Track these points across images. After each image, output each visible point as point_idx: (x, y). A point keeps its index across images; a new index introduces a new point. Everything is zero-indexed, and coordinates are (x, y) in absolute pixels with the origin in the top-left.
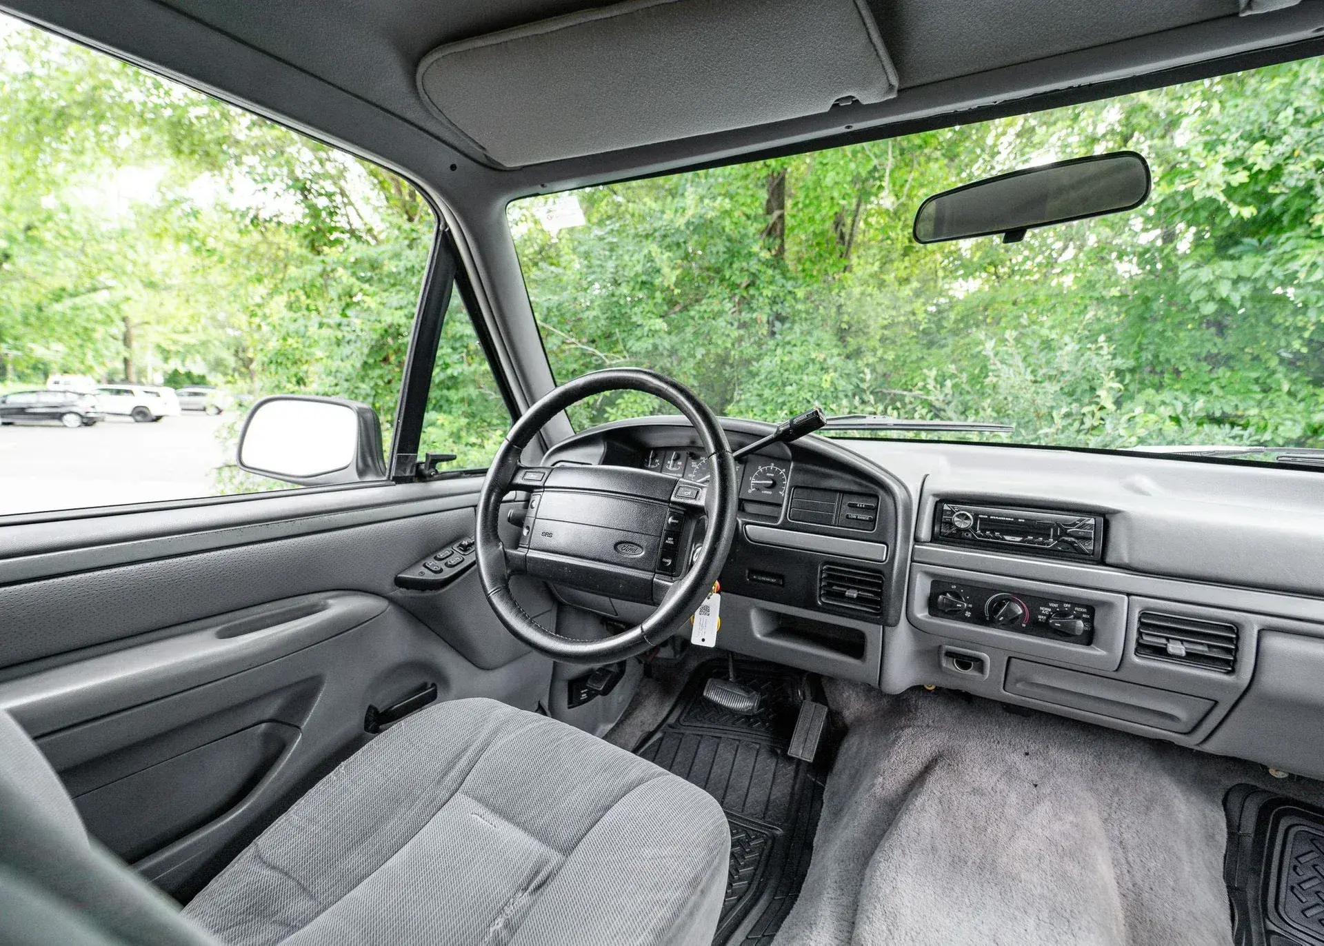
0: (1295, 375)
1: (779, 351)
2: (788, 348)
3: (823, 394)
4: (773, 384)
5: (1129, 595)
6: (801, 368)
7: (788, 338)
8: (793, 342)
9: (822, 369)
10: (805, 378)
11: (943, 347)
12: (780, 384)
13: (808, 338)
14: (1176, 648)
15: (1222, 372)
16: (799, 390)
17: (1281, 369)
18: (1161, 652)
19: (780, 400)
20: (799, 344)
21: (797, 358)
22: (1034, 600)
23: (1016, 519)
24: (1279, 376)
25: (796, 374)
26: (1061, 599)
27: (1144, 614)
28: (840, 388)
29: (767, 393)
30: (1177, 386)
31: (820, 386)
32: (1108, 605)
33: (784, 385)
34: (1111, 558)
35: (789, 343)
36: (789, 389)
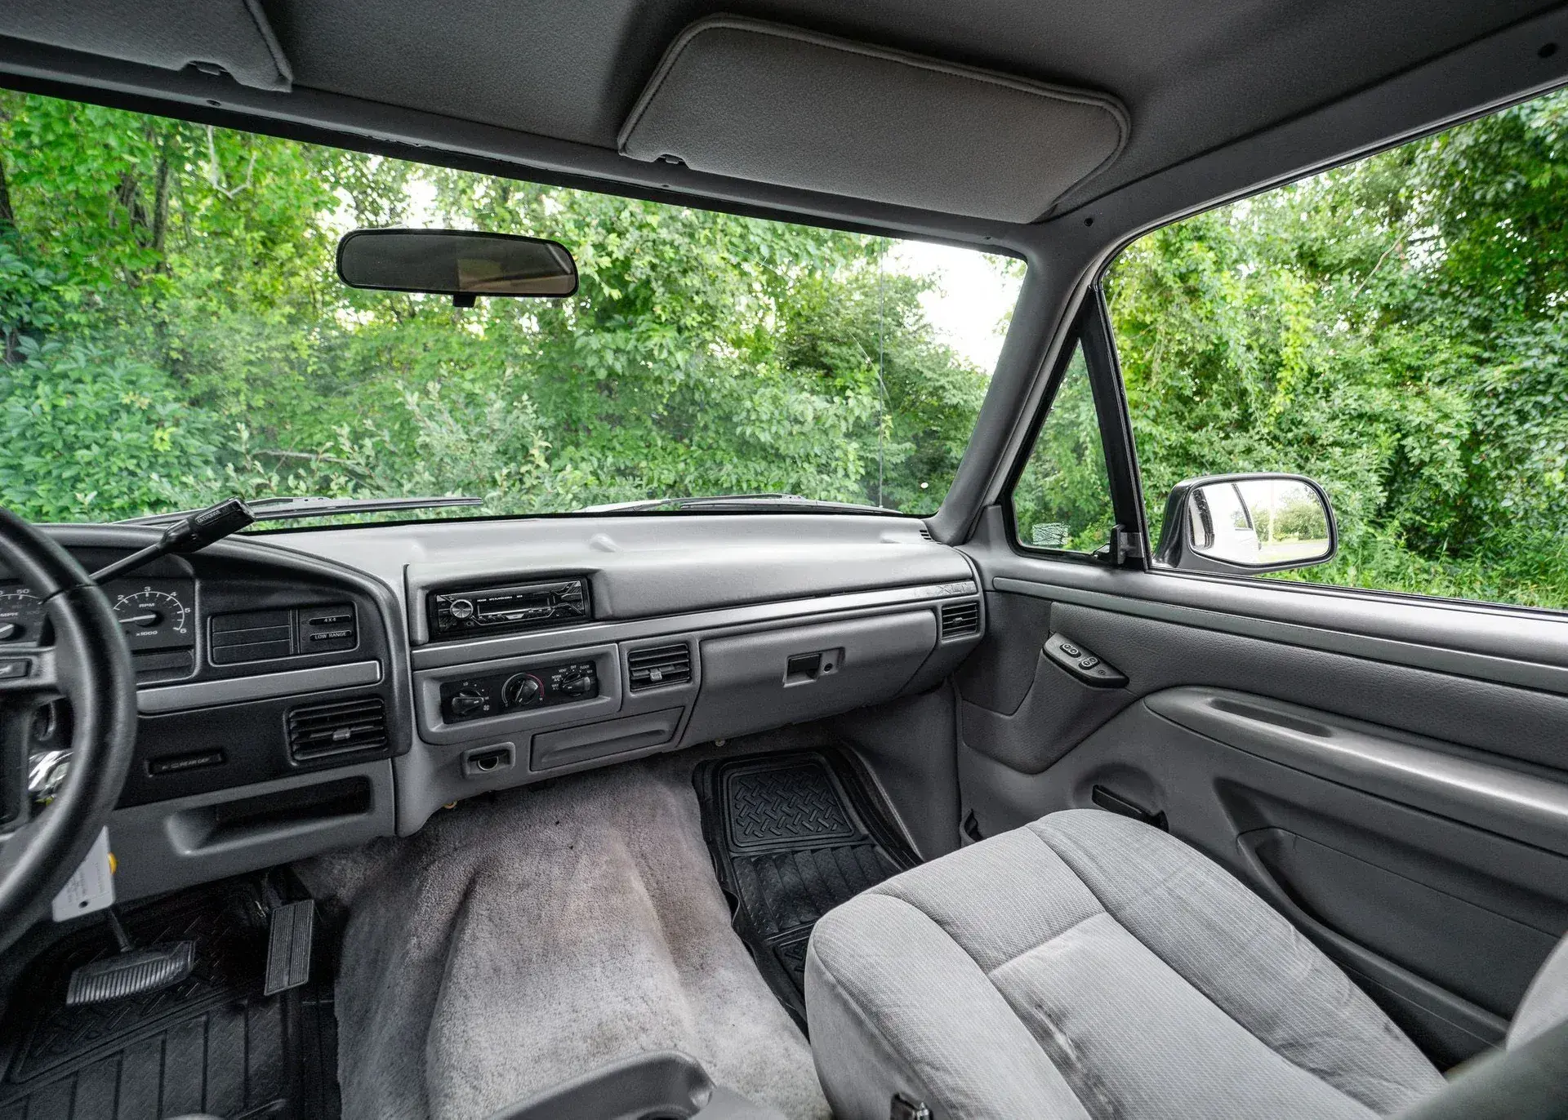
0: (663, 433)
1: (43, 389)
2: (63, 385)
3: (161, 460)
4: (42, 446)
5: (617, 642)
6: (101, 421)
7: (59, 368)
8: (74, 375)
9: (149, 422)
10: (116, 435)
11: (346, 394)
12: (59, 445)
13: (107, 369)
14: (656, 675)
15: (618, 430)
16: (107, 456)
17: (654, 428)
18: (647, 682)
19: (67, 474)
20: (88, 378)
21: (87, 399)
22: (544, 670)
23: (514, 596)
24: (654, 433)
25: (94, 429)
26: (567, 663)
27: (631, 656)
28: (192, 450)
29: (30, 462)
30: (590, 443)
31: (151, 448)
32: (604, 656)
33: (70, 447)
34: (598, 615)
35: (64, 376)
36: (82, 455)
